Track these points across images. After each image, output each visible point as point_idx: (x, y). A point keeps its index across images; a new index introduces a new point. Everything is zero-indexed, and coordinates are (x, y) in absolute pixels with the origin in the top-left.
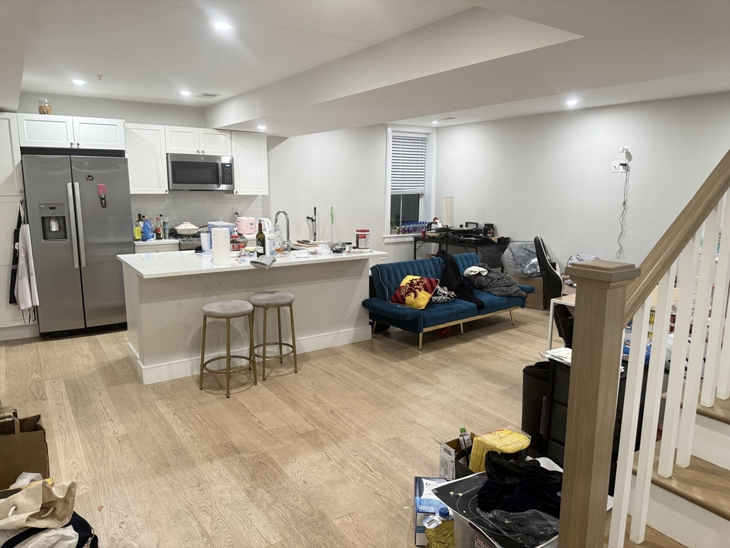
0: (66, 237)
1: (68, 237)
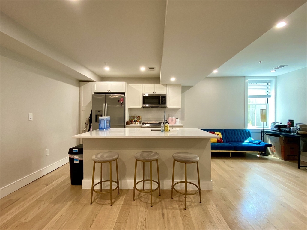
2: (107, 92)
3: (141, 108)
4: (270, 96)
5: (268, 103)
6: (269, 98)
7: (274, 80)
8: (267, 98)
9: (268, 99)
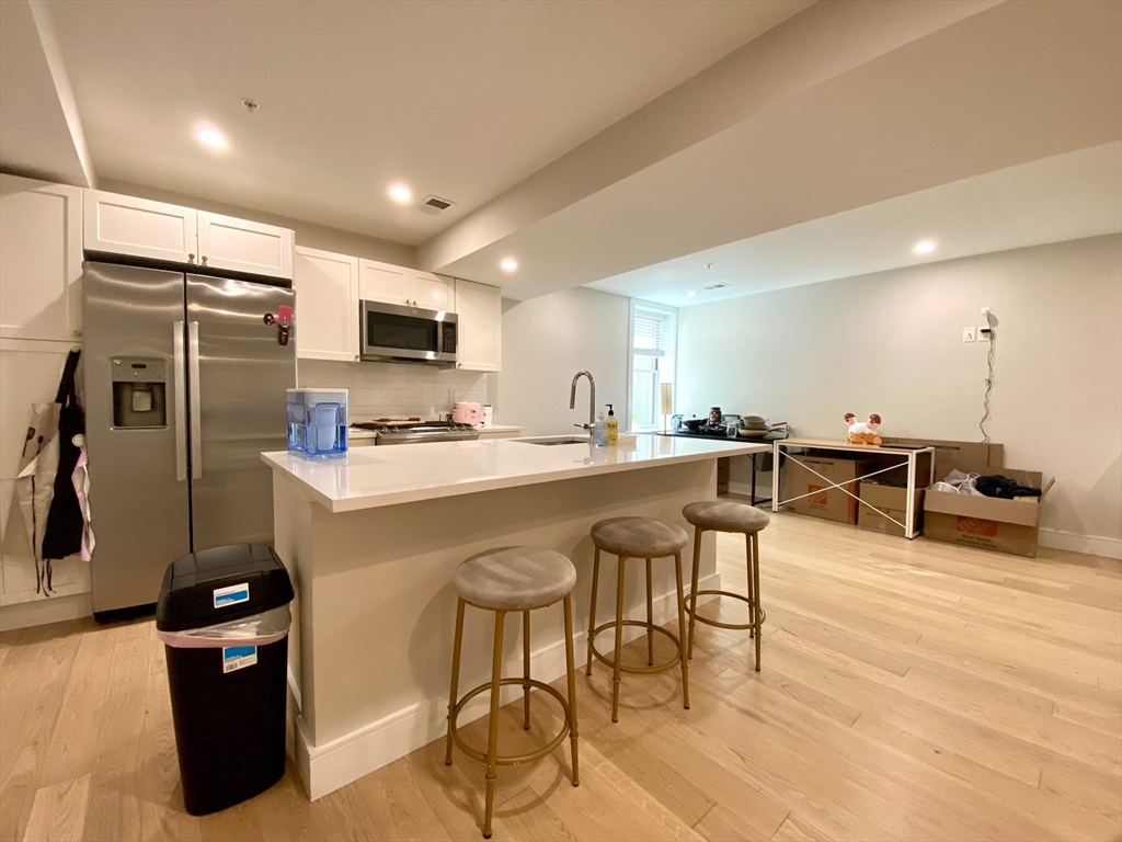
0: (164, 423)
1: (168, 422)
2: (185, 260)
3: (352, 359)
4: (662, 353)
5: (656, 369)
6: (661, 359)
7: (673, 316)
8: (654, 358)
9: (657, 360)
